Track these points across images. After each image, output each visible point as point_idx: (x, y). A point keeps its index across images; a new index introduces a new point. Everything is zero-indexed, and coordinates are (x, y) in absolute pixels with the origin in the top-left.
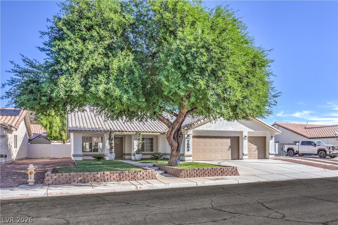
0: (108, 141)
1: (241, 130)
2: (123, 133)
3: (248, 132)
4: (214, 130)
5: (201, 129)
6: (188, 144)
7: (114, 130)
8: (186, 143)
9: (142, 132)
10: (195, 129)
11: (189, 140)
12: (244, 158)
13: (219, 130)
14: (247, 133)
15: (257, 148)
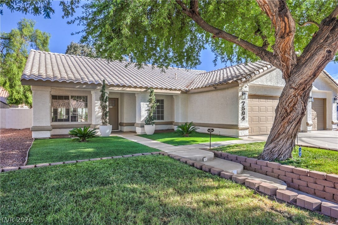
0: (99, 103)
2: (124, 89)
5: (260, 83)
6: (243, 108)
7: (108, 84)
8: (240, 105)
9: (154, 89)
11: (244, 101)
12: (309, 130)
15: (316, 115)
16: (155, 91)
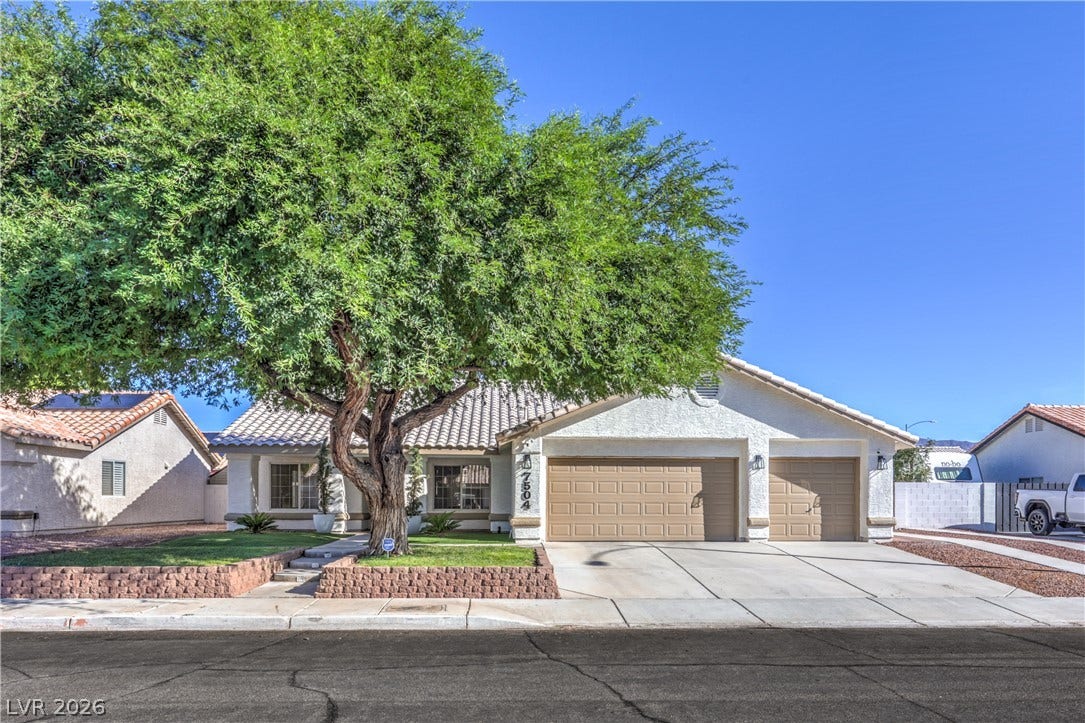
1: (740, 436)
3: (773, 443)
4: (625, 435)
5: (576, 434)
6: (526, 486)
8: (519, 481)
10: (554, 434)
11: (529, 471)
12: (751, 536)
13: (645, 435)
14: (767, 446)
15: (818, 501)
16: (421, 452)
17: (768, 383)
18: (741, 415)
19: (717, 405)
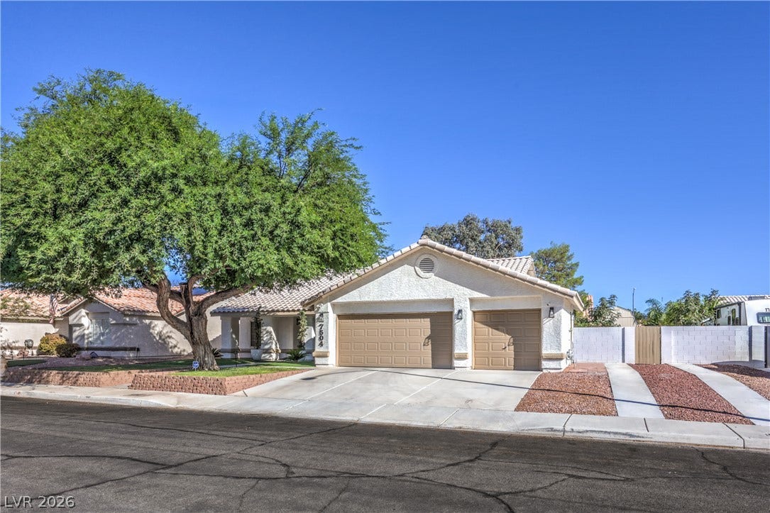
1: (449, 297)
3: (472, 300)
6: (321, 332)
8: (318, 329)
10: (336, 301)
11: (323, 324)
12: (455, 365)
14: (468, 303)
15: (512, 341)
17: (461, 260)
18: (449, 283)
19: (433, 276)
